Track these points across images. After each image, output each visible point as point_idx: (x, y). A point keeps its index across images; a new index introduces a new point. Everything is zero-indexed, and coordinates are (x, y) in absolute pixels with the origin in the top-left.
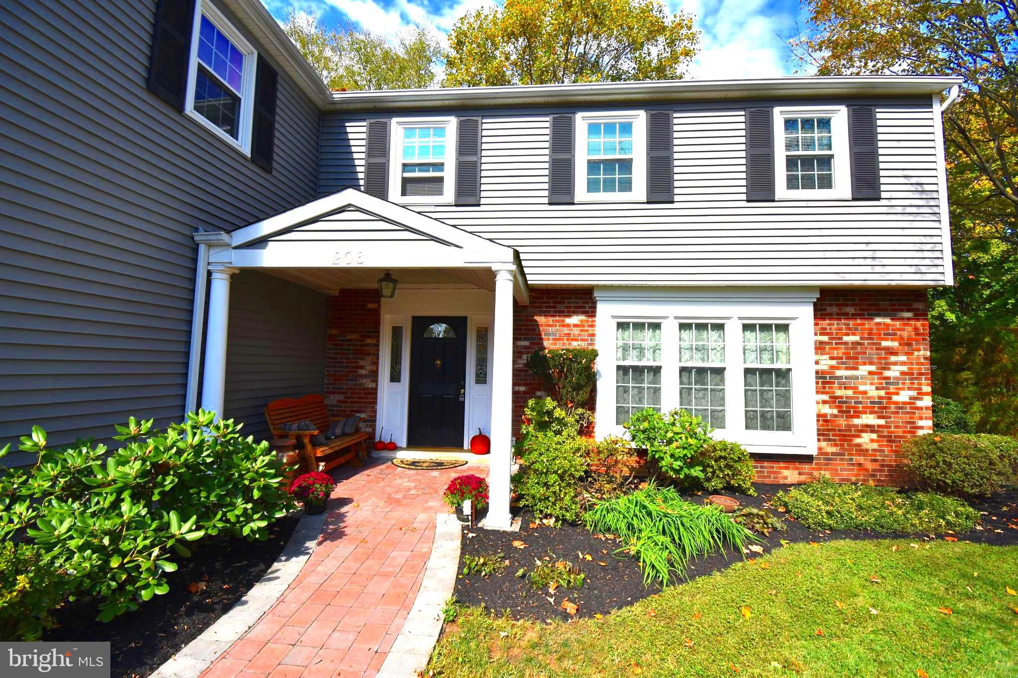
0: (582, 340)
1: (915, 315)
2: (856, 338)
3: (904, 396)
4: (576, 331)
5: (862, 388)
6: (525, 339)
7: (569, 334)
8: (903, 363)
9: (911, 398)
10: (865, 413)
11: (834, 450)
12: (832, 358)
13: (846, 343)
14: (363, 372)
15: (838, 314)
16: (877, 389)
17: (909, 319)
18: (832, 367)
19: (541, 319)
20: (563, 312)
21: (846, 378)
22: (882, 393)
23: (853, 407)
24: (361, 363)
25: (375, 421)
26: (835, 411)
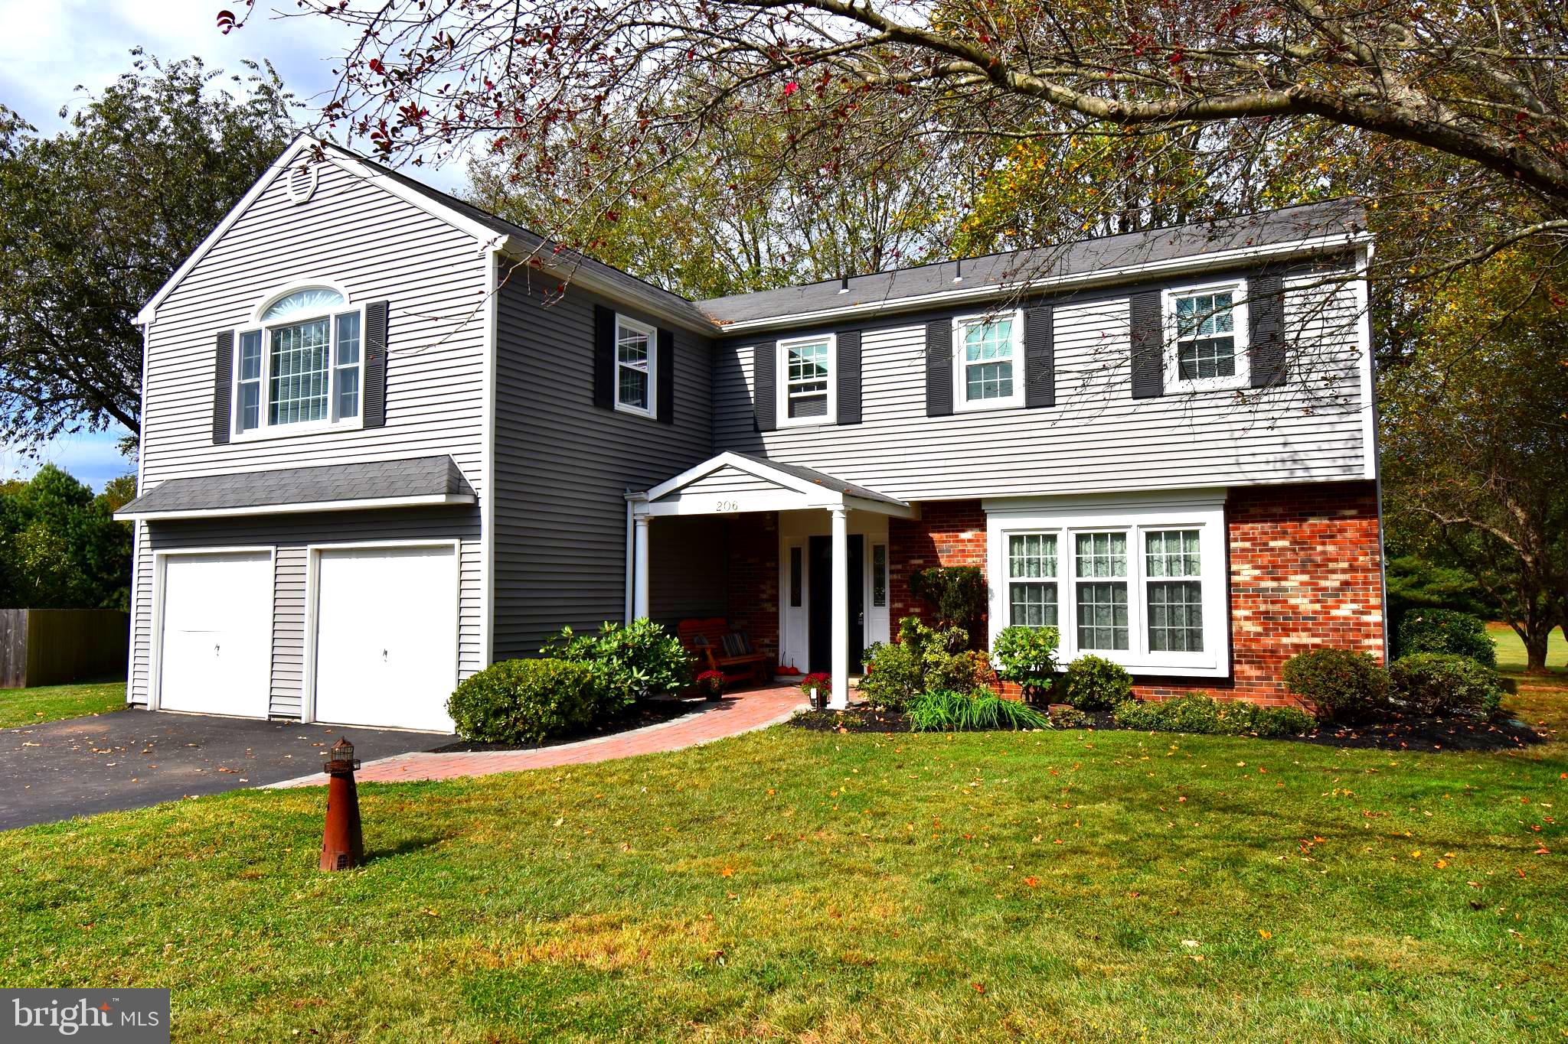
0: (977, 556)
1: (1360, 513)
2: (1285, 543)
3: (1345, 610)
4: (970, 547)
5: (1292, 601)
6: (919, 557)
7: (964, 551)
8: (1344, 571)
9: (1354, 612)
10: (1295, 630)
11: (1258, 673)
12: (1255, 567)
13: (1272, 549)
14: (765, 596)
15: (1262, 516)
16: (1312, 602)
17: (1352, 517)
18: (1257, 578)
19: (935, 536)
20: (957, 526)
21: (1273, 590)
22: (1318, 607)
23: (1280, 624)
24: (763, 587)
25: (778, 646)
26: (1259, 629)
